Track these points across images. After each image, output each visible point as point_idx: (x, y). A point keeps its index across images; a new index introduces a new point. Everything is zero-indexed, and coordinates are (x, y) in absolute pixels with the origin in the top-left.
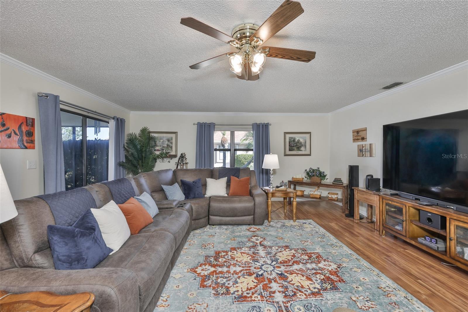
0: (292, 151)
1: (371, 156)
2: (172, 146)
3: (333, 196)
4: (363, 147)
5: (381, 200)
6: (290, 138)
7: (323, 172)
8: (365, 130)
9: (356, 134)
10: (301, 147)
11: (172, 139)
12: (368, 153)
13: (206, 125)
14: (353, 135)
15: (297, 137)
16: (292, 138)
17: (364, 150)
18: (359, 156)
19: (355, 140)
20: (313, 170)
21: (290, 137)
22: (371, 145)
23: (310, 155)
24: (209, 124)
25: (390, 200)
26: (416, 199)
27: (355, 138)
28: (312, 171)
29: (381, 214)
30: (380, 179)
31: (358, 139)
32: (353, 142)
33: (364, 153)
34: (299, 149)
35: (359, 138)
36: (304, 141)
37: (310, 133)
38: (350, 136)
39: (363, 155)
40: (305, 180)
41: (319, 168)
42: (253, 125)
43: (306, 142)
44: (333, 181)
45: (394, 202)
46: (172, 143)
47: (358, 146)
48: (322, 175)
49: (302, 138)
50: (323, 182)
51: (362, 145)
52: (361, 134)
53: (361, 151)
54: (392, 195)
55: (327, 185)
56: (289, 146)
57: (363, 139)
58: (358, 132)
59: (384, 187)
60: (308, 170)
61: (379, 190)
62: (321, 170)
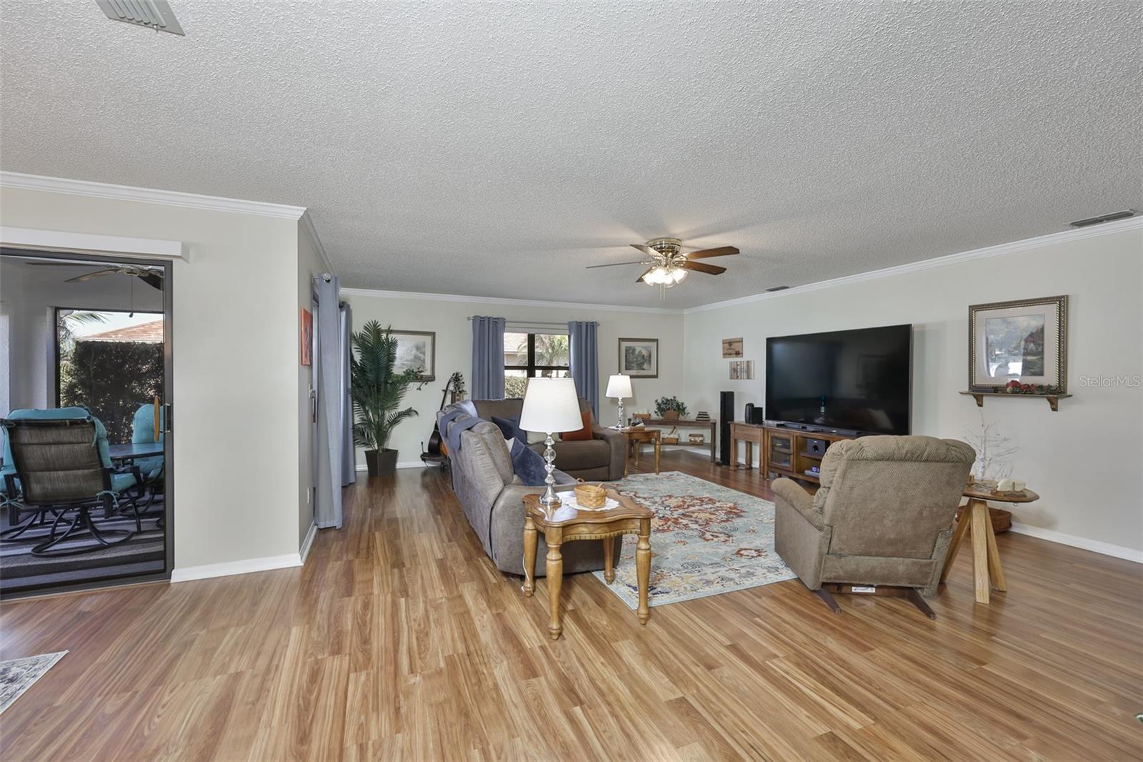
0: (630, 369)
1: (748, 378)
2: (424, 360)
3: (697, 439)
4: (738, 365)
5: (766, 433)
6: (628, 349)
7: (683, 404)
8: (741, 341)
9: (727, 345)
10: (643, 363)
11: (424, 346)
12: (745, 375)
13: (491, 322)
14: (723, 348)
15: (639, 347)
16: (630, 348)
17: (739, 370)
18: (731, 378)
19: (726, 355)
20: (667, 400)
21: (627, 347)
22: (748, 362)
23: (656, 377)
24: (495, 319)
25: (776, 432)
26: (803, 427)
27: (726, 351)
28: (665, 402)
29: (766, 451)
30: (761, 409)
31: (730, 354)
32: (724, 357)
33: (739, 374)
34: (640, 367)
35: (732, 352)
36: (648, 354)
37: (657, 340)
38: (719, 349)
39: (738, 377)
40: (654, 416)
41: (675, 397)
42: (570, 324)
43: (650, 355)
44: (697, 416)
45: (781, 433)
46: (424, 353)
47: (731, 363)
48: (680, 409)
49: (645, 348)
50: (682, 418)
51: (737, 362)
52: (734, 346)
53: (735, 373)
54: (778, 426)
55: (689, 422)
56: (626, 361)
57: (738, 354)
58: (730, 343)
59: (767, 419)
60: (660, 401)
61: (760, 422)
62: (680, 400)
